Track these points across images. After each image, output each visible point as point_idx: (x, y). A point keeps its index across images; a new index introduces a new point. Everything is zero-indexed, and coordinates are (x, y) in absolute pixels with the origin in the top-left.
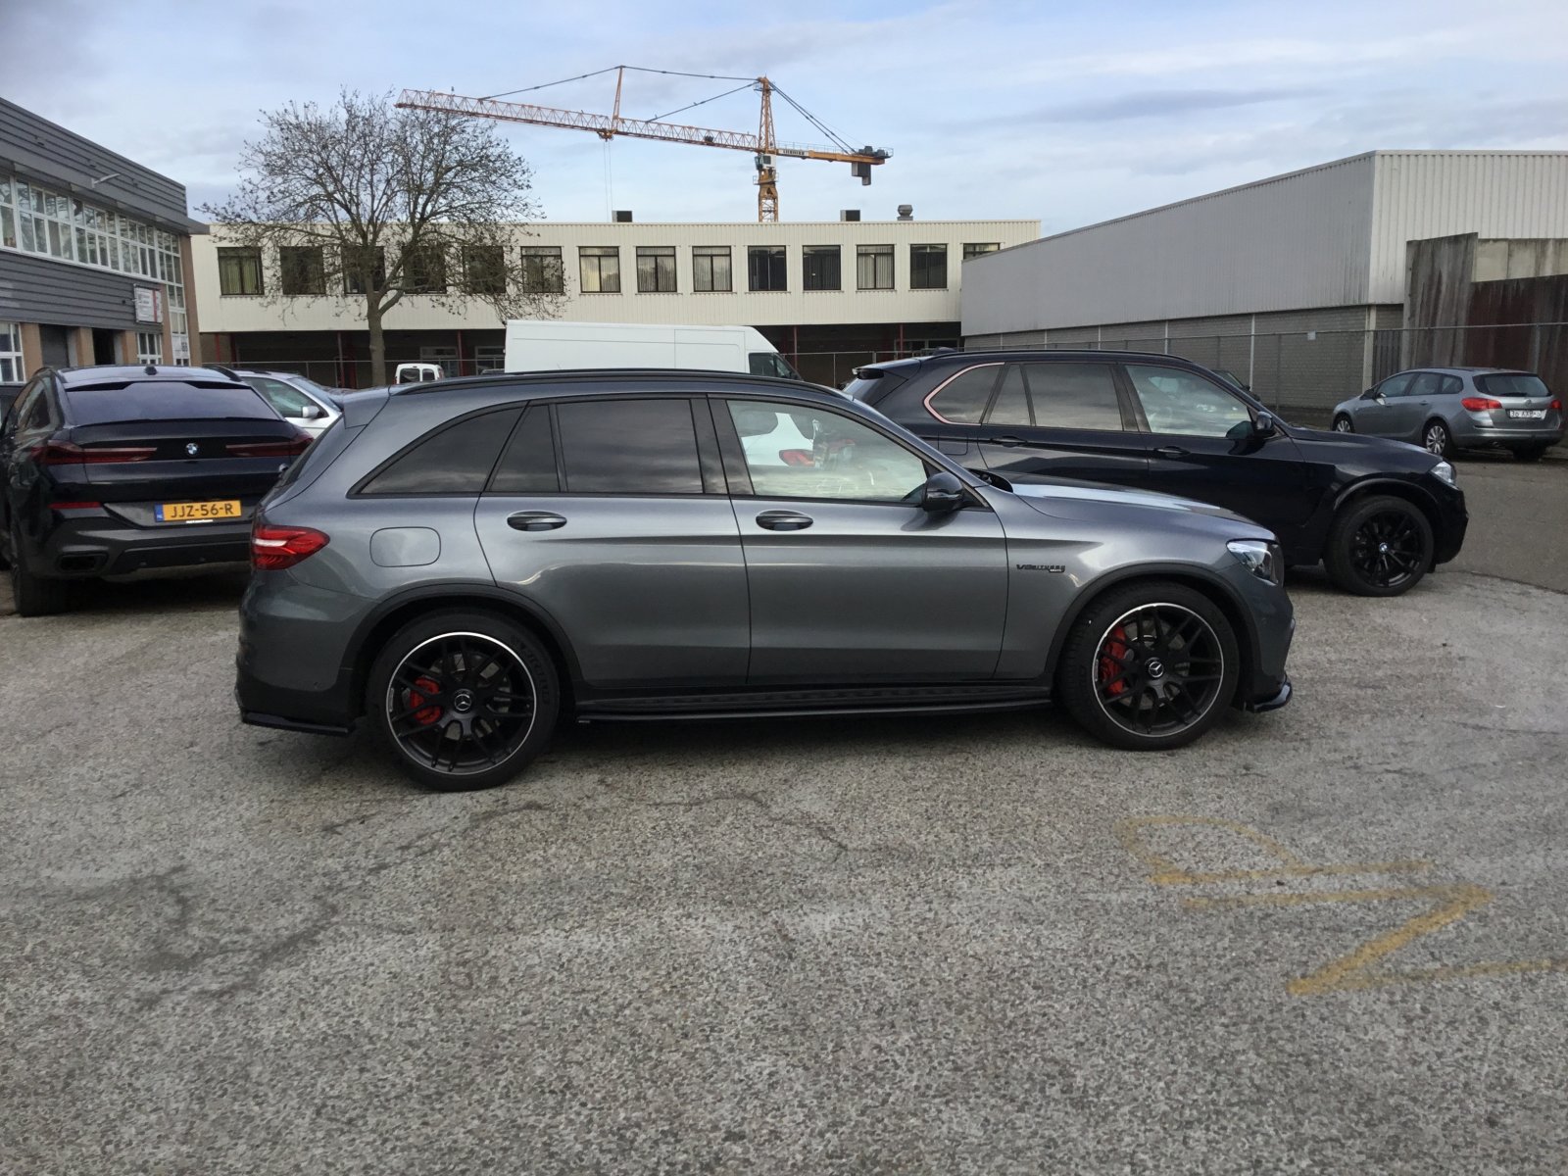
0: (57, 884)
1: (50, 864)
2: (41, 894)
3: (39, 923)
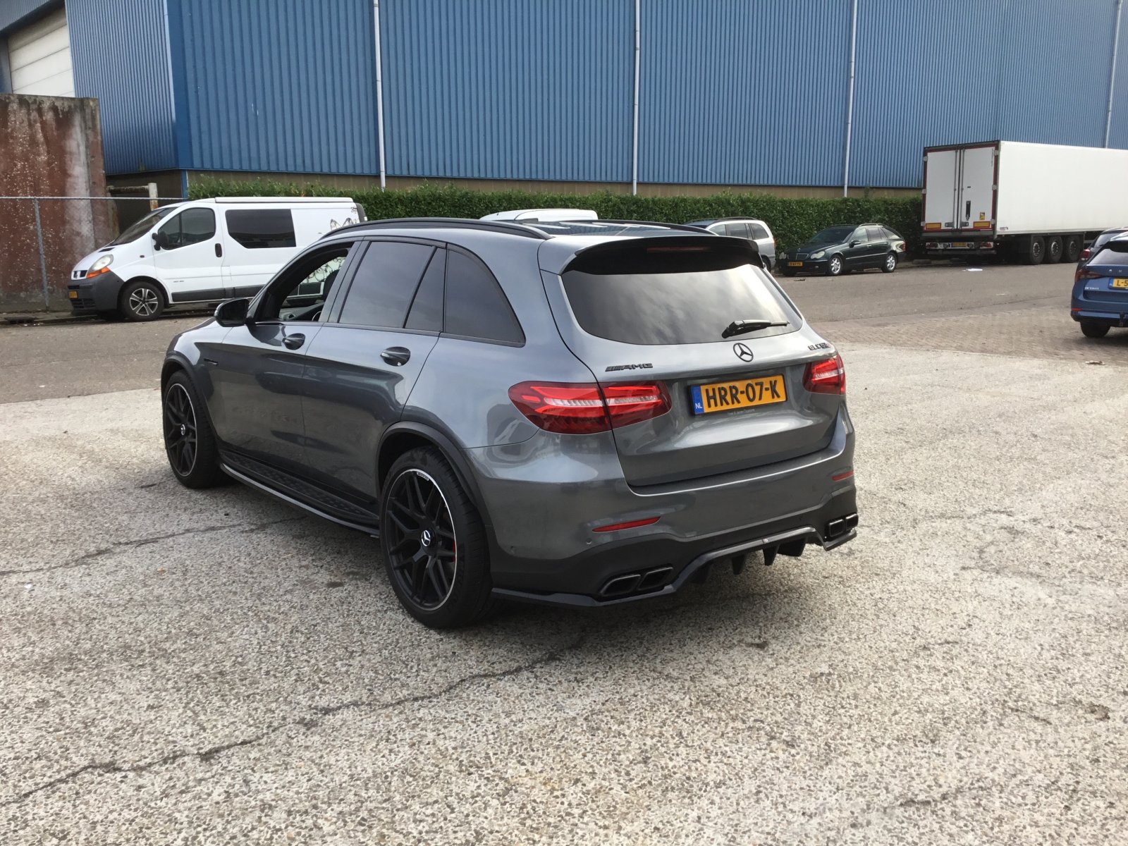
0: (1047, 591)
1: (1045, 606)
2: (1061, 589)
3: (1069, 572)
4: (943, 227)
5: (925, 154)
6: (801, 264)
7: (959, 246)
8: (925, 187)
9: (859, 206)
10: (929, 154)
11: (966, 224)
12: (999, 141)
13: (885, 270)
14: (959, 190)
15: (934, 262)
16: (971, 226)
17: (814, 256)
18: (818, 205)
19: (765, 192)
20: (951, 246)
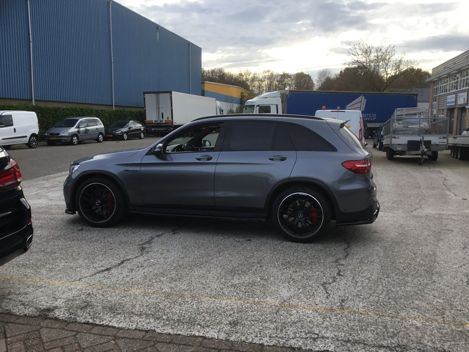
4: (154, 122)
5: (144, 95)
6: (112, 136)
7: (160, 129)
8: (145, 107)
9: (122, 113)
10: (145, 94)
11: (162, 121)
12: (171, 91)
13: (141, 138)
14: (158, 108)
15: (149, 135)
16: (164, 122)
17: (117, 132)
18: (108, 112)
19: (88, 106)
20: (157, 129)
